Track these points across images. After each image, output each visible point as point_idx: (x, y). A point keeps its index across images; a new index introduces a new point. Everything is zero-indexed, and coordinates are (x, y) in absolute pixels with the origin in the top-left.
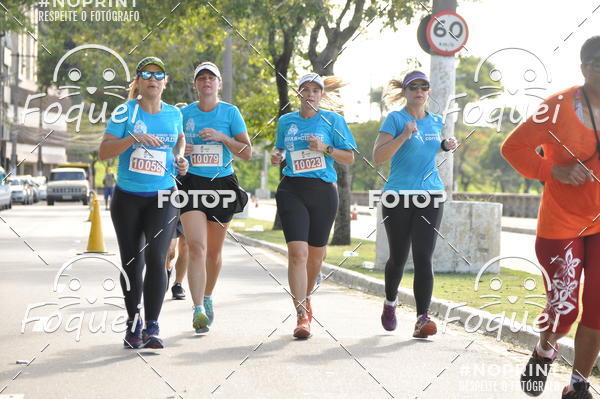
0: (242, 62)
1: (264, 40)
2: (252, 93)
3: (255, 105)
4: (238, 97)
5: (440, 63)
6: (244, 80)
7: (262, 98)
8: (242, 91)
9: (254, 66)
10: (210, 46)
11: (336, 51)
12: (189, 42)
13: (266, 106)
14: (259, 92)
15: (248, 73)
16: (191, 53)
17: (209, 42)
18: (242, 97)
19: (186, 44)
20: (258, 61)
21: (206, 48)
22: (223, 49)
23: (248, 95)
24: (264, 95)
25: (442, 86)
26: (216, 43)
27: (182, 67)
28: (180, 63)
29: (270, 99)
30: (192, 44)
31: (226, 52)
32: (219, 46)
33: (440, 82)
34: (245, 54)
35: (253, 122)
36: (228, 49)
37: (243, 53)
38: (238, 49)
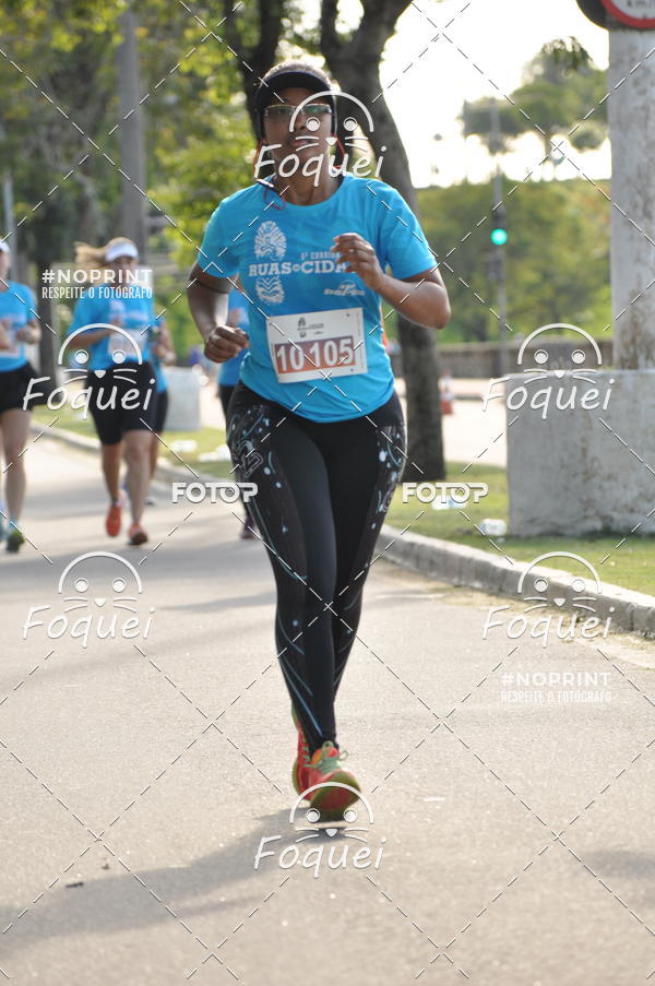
0: (161, 65)
1: (213, 14)
2: (191, 140)
3: (200, 169)
4: (159, 152)
5: (633, 49)
6: (168, 108)
7: (217, 149)
8: (167, 134)
9: (191, 74)
10: (83, 33)
11: (384, 31)
12: (33, 26)
13: (226, 168)
14: (207, 133)
15: (178, 90)
16: (41, 51)
17: (85, 24)
18: (168, 149)
19: (28, 31)
20: (201, 63)
21: (77, 39)
22: (117, 40)
23: (181, 143)
24: (221, 141)
25: (640, 102)
26: (100, 27)
27: (22, 86)
28: (18, 77)
29: (234, 150)
30: (43, 30)
31: (123, 47)
32: (108, 35)
33: (633, 92)
34: (168, 46)
35: (198, 206)
36: (128, 36)
37: (164, 45)
38: (151, 35)
